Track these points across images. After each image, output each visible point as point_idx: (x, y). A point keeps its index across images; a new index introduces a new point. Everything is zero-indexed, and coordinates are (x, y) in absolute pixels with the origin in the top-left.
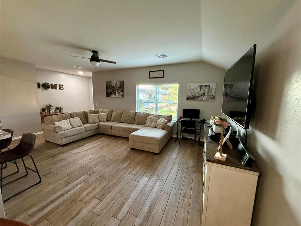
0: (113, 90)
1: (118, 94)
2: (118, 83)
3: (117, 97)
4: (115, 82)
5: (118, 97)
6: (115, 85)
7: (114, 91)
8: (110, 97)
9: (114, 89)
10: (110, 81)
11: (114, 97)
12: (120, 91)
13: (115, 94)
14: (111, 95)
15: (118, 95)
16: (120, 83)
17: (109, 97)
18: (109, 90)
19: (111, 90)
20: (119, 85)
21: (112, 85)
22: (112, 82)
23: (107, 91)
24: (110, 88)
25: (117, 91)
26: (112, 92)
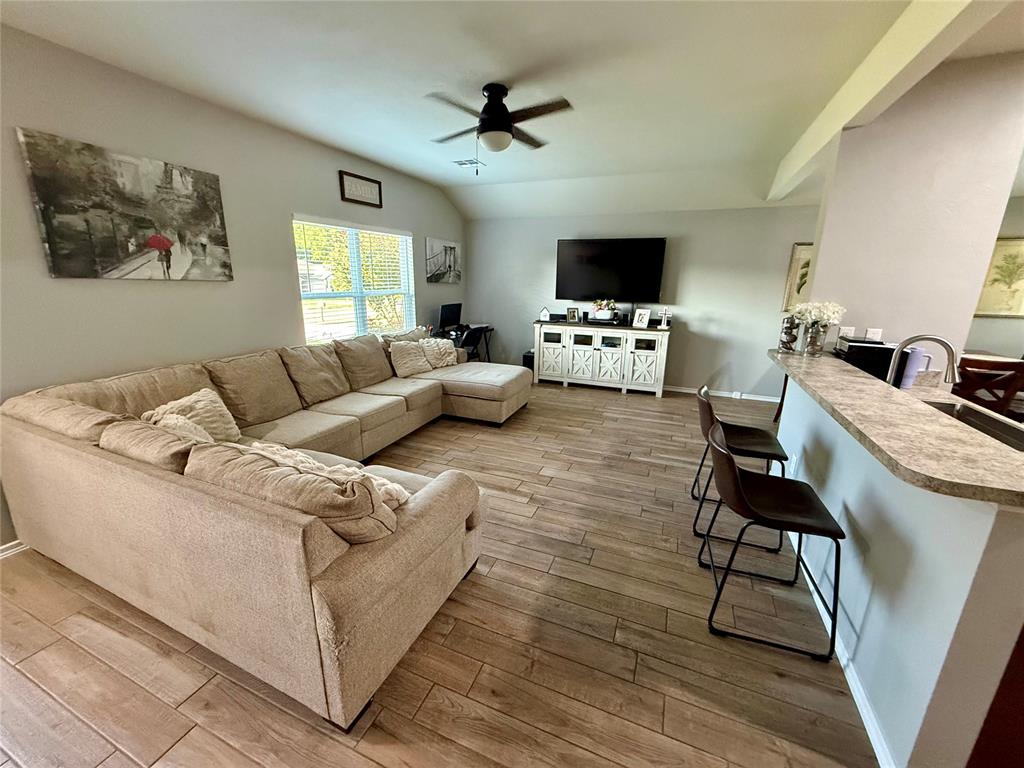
0: (141, 223)
1: (189, 257)
2: (183, 185)
3: (184, 279)
4: (152, 170)
5: (196, 272)
6: (148, 191)
7: (150, 233)
8: (115, 274)
9: (141, 213)
10: (89, 147)
11: (158, 277)
13: (166, 257)
14: (121, 261)
15: (194, 263)
16: (195, 184)
17: (91, 275)
18: (87, 221)
19: (109, 224)
20: (188, 197)
21: (125, 182)
22: (120, 162)
23: (55, 222)
24: (96, 206)
25: (182, 239)
26: (133, 240)
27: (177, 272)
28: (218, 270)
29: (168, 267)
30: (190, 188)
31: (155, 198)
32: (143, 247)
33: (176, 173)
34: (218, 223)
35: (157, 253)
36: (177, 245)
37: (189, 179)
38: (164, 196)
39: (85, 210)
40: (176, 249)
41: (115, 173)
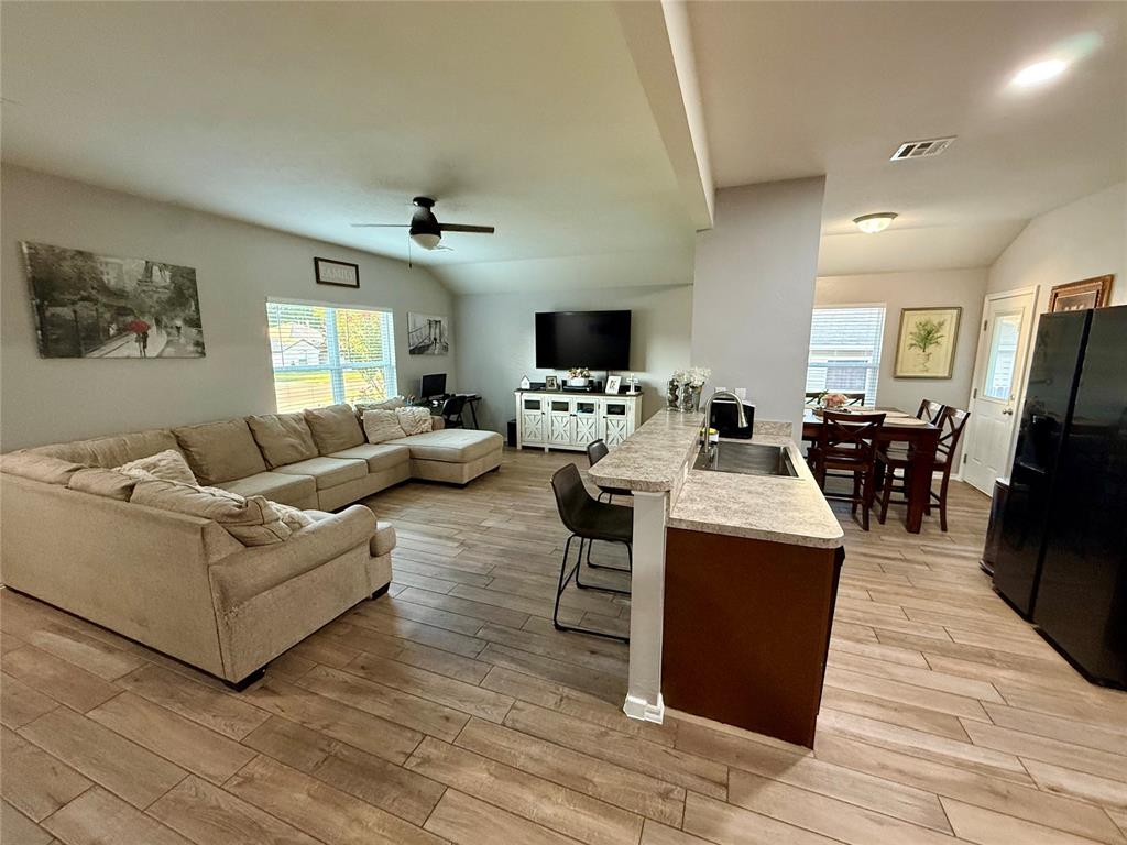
0: (122, 311)
1: (164, 338)
2: (161, 278)
3: (159, 357)
4: (135, 267)
5: (170, 351)
6: (130, 286)
8: (96, 354)
9: (122, 303)
10: (80, 253)
11: (137, 354)
12: (179, 323)
13: (143, 339)
14: (102, 344)
15: (169, 343)
16: (172, 277)
17: (79, 355)
18: (75, 312)
19: (94, 313)
20: (165, 288)
21: (110, 279)
22: (107, 264)
23: (48, 314)
24: (83, 299)
25: (158, 322)
26: (114, 326)
27: (152, 351)
28: (191, 348)
29: (145, 347)
30: (168, 280)
31: (135, 289)
32: (121, 332)
33: (155, 269)
34: (193, 308)
35: (135, 335)
36: (154, 328)
37: (167, 273)
38: (145, 288)
39: (74, 303)
40: (153, 332)
41: (102, 273)
